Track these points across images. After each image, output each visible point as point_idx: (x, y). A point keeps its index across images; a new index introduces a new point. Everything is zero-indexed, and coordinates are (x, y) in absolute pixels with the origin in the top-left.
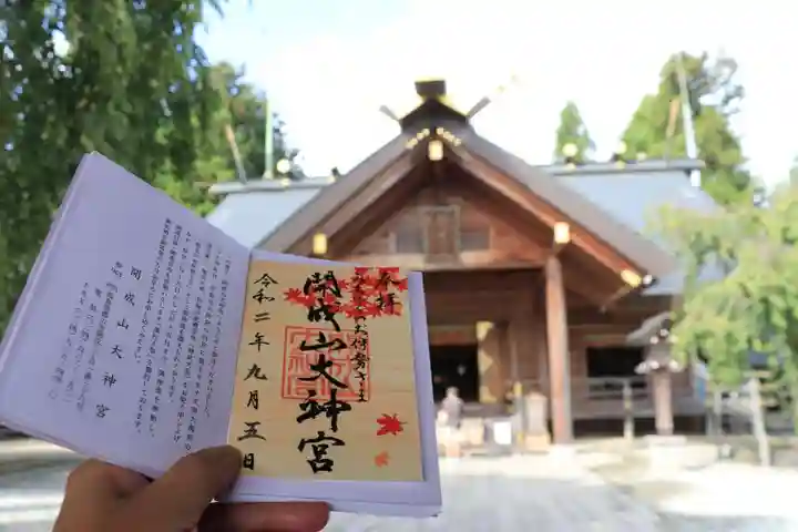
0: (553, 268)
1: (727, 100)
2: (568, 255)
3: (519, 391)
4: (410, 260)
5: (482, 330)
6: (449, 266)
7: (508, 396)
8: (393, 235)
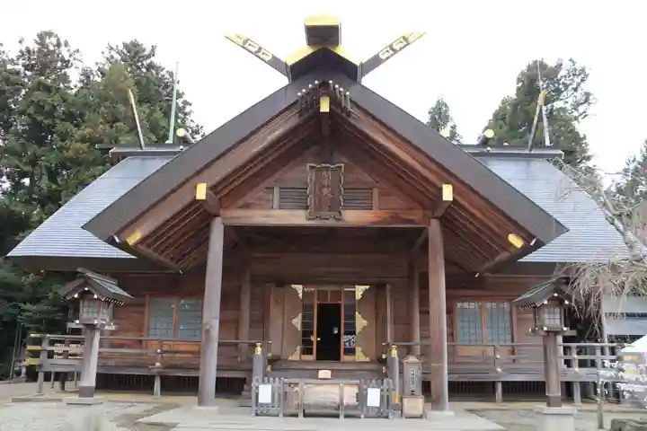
0: (434, 230)
1: (576, 105)
2: (450, 218)
3: (394, 353)
4: (294, 216)
5: (360, 290)
6: (331, 223)
7: (384, 357)
8: (276, 190)
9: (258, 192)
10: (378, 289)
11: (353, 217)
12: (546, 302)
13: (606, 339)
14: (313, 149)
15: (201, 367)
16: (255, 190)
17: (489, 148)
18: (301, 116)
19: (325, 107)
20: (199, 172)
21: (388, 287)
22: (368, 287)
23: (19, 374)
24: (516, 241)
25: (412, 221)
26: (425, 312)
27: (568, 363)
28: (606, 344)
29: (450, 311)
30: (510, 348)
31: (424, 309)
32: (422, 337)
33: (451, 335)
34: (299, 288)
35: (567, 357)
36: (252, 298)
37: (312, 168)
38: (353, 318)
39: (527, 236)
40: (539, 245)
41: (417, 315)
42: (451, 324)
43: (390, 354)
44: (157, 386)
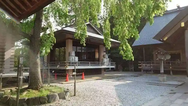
44: (171, 73)
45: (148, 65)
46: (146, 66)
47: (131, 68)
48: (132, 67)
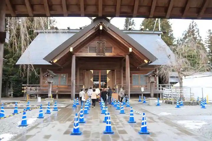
0: (127, 57)
2: (131, 55)
3: (117, 87)
4: (93, 54)
5: (108, 71)
6: (102, 56)
7: (114, 88)
8: (88, 48)
9: (84, 48)
10: (113, 71)
11: (107, 54)
12: (151, 76)
13: (169, 83)
14: (97, 37)
15: (71, 91)
16: (83, 48)
17: (142, 31)
18: (95, 30)
19: (101, 28)
20: (71, 45)
21: (115, 71)
22: (110, 70)
23: (10, 95)
24: (146, 61)
25: (122, 55)
26: (125, 77)
27: (159, 89)
28: (169, 84)
29: (131, 77)
30: (146, 86)
31: (124, 76)
32: (124, 83)
33: (131, 83)
34: (92, 71)
35: (159, 88)
36: (80, 74)
37: (98, 43)
38: (106, 78)
39: (148, 60)
40: (151, 62)
41: (122, 77)
42: (131, 80)
43: (116, 87)
44: (57, 97)
45: (33, 88)
46: (36, 90)
47: (9, 93)
48: (11, 92)
